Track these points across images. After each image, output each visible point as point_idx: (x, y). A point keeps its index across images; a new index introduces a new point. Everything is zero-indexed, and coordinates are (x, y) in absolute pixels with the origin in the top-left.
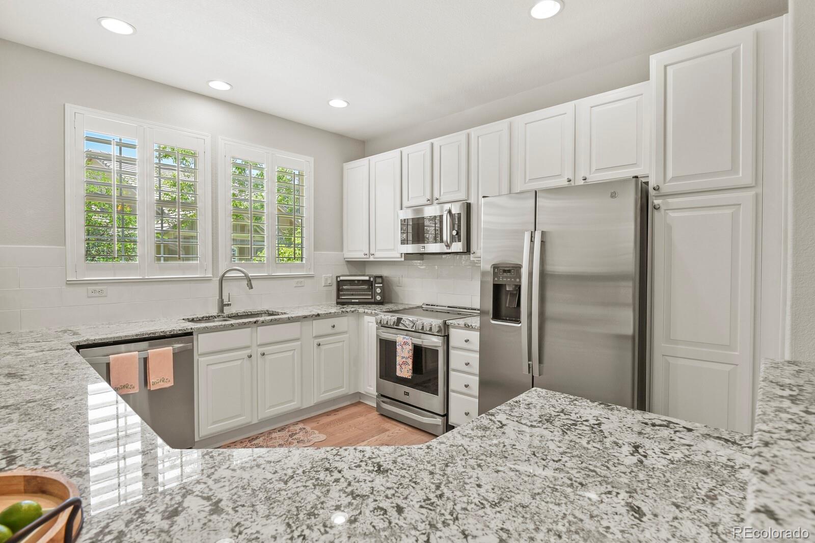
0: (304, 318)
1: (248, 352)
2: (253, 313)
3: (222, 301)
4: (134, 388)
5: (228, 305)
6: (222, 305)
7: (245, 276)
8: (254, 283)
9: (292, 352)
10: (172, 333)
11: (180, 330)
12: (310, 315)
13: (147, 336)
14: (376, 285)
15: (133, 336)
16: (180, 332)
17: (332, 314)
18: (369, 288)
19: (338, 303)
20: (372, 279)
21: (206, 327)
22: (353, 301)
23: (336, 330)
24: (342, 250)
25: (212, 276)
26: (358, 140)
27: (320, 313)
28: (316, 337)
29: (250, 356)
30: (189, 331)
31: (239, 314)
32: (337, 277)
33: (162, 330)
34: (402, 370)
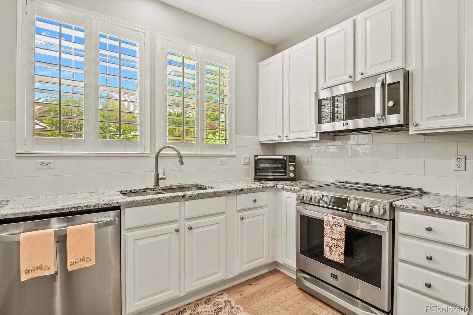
0: (229, 192)
1: (175, 226)
2: (184, 186)
3: (157, 175)
4: (49, 269)
5: (163, 179)
6: (158, 179)
7: (177, 154)
8: (184, 160)
9: (218, 225)
10: (97, 207)
11: (105, 204)
12: (234, 190)
13: (68, 211)
14: (289, 164)
15: (52, 210)
16: (105, 206)
17: (254, 189)
18: (282, 167)
19: (256, 179)
20: (286, 158)
21: (133, 201)
22: (269, 177)
23: (258, 203)
24: (257, 135)
25: (149, 153)
26: (269, 44)
27: (243, 188)
28: (240, 211)
29: (177, 231)
30: (115, 205)
31: (172, 187)
32: (255, 156)
33: (86, 205)
34: (332, 253)
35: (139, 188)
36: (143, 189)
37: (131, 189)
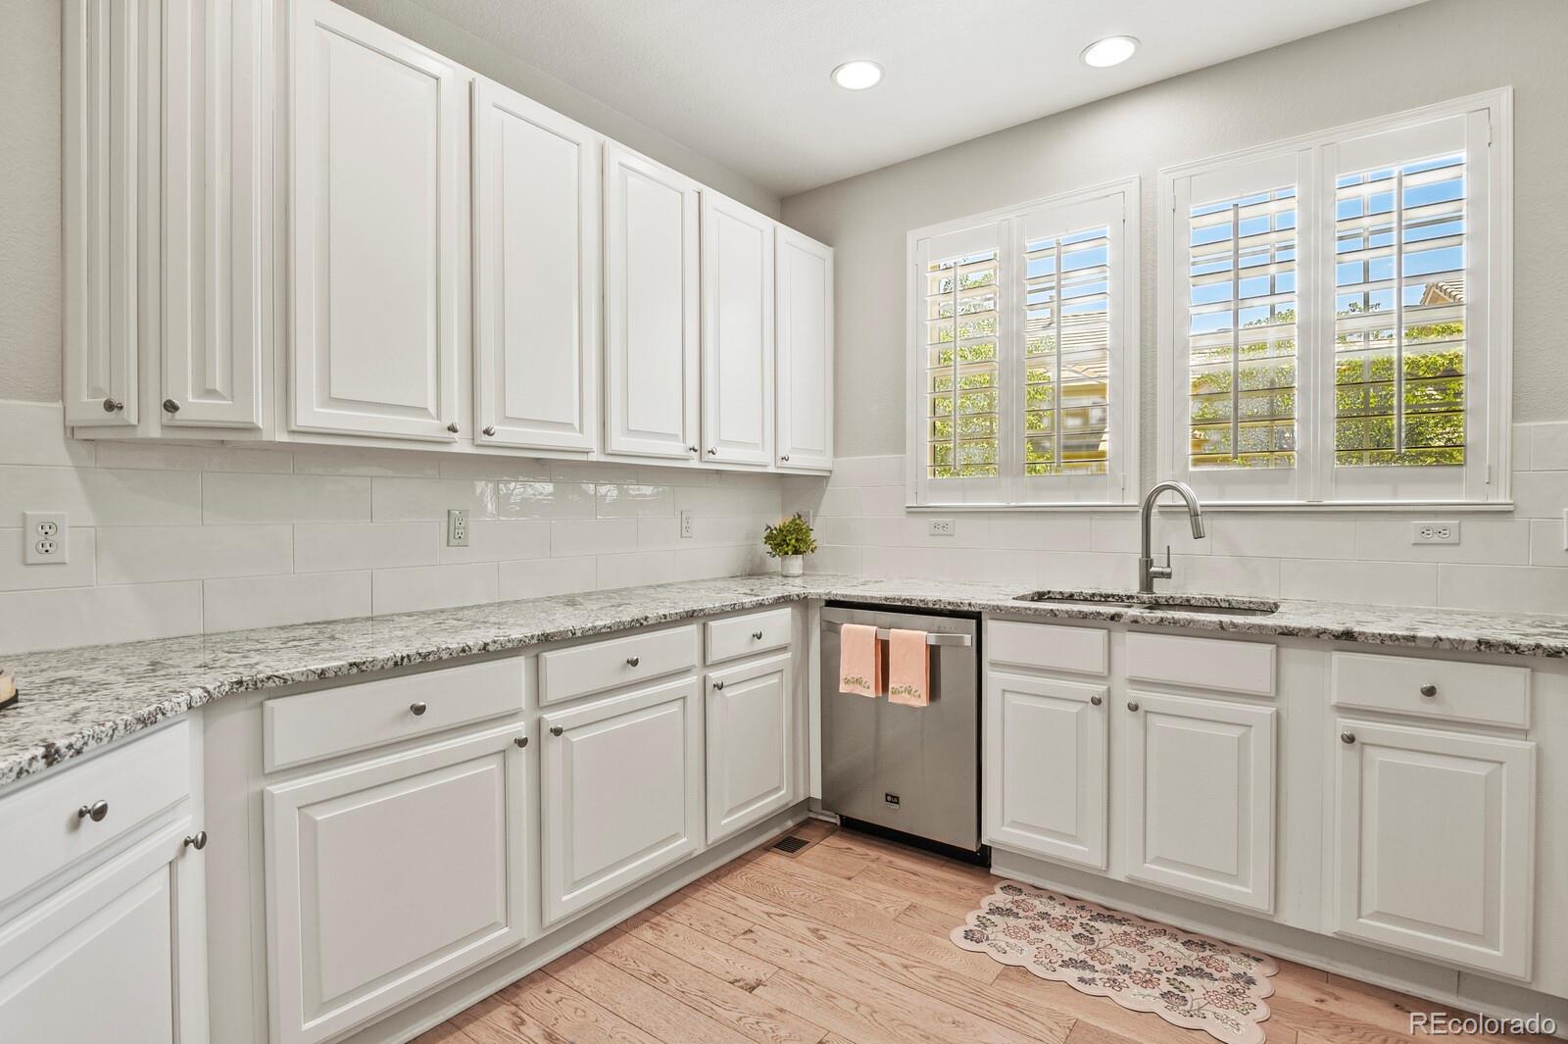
0: (1283, 634)
1: (1098, 689)
2: (1234, 604)
3: (1147, 563)
4: (868, 689)
5: (1162, 575)
6: (1149, 575)
7: (1188, 506)
9: (1243, 730)
10: (937, 606)
11: (949, 603)
12: (1308, 630)
13: (900, 603)
16: (950, 607)
17: (1421, 644)
25: (1136, 503)
27: (1357, 629)
28: (1346, 711)
29: (1097, 702)
30: (966, 608)
31: (1193, 602)
35: (1090, 592)
36: (1101, 596)
37: (1073, 591)
